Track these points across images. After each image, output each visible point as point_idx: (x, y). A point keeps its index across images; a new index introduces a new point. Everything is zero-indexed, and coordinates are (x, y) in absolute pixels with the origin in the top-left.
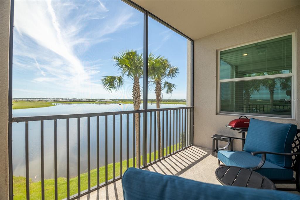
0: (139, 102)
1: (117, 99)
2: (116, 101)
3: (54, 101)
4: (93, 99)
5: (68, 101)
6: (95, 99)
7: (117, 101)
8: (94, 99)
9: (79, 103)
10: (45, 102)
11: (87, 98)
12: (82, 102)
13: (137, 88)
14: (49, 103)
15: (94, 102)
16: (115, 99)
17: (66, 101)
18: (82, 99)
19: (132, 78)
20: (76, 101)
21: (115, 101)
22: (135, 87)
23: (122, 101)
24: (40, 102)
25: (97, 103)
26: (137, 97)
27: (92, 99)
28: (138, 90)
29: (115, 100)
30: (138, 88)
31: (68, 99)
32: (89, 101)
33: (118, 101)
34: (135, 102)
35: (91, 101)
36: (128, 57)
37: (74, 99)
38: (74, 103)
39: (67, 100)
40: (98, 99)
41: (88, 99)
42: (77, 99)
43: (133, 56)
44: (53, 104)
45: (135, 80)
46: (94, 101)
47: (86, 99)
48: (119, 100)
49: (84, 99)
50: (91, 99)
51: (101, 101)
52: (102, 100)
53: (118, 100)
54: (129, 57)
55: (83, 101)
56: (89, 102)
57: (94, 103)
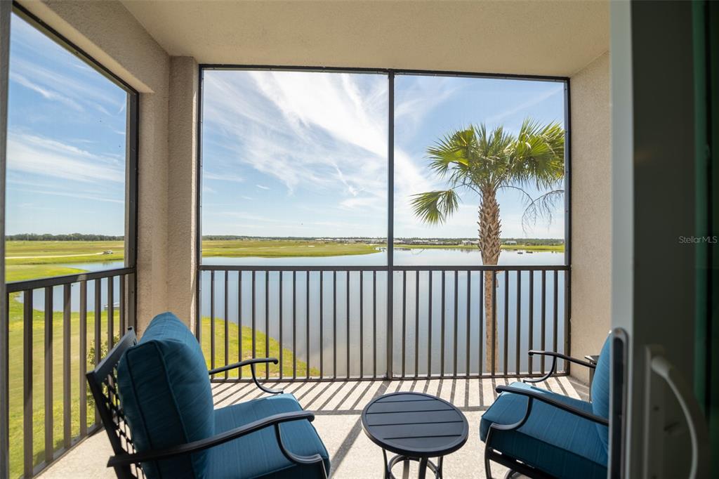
0: (494, 249)
1: (512, 239)
2: (509, 244)
3: (380, 243)
4: (452, 238)
5: (403, 244)
6: (458, 239)
7: (512, 244)
8: (455, 240)
9: (424, 248)
10: (365, 244)
11: (441, 237)
12: (430, 246)
13: (488, 214)
14: (371, 248)
15: (456, 246)
16: (507, 240)
17: (400, 243)
18: (430, 240)
19: (478, 190)
20: (418, 244)
21: (506, 244)
22: (484, 212)
23: (527, 244)
24: (358, 244)
25: (462, 249)
26: (489, 236)
27: (451, 240)
28: (490, 220)
29: (507, 242)
30: (491, 214)
31: (404, 240)
32: (444, 244)
33: (514, 244)
34: (484, 249)
35: (449, 244)
36: (457, 145)
37: (415, 239)
38: (414, 248)
39: (401, 241)
40: (465, 239)
41: (443, 240)
42: (420, 239)
43: (469, 140)
44: (377, 249)
45: (484, 196)
46: (455, 244)
47: (439, 240)
48: (520, 242)
49: (435, 239)
50: (449, 238)
51: (472, 244)
52: (473, 242)
53: (515, 242)
54: (458, 143)
55: (431, 244)
56: (444, 246)
57: (454, 249)
